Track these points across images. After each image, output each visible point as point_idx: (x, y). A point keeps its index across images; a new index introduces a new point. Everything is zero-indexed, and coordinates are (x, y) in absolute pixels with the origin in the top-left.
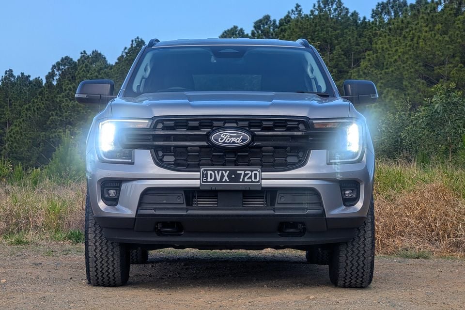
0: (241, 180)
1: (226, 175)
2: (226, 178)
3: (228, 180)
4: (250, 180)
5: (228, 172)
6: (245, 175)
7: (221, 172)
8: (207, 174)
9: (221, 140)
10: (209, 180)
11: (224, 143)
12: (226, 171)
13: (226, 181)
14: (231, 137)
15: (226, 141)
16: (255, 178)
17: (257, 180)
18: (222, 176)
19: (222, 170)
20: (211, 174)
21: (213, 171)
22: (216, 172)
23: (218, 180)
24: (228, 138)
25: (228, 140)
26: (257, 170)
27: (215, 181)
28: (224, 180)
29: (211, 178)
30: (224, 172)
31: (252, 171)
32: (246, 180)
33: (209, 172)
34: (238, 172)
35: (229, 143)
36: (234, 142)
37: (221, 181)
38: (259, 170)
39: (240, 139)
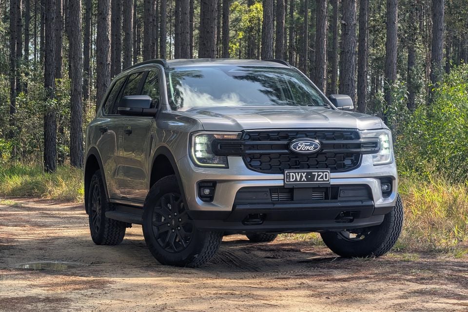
0: (315, 180)
1: (304, 176)
2: (304, 178)
3: (306, 180)
4: (322, 180)
5: (305, 173)
6: (319, 175)
7: (300, 174)
8: (290, 175)
9: (298, 148)
10: (291, 180)
11: (301, 150)
12: (304, 173)
13: (304, 181)
14: (306, 145)
15: (303, 149)
16: (326, 178)
17: (327, 180)
18: (301, 177)
19: (301, 172)
20: (293, 175)
21: (295, 173)
22: (297, 174)
23: (298, 180)
24: (303, 146)
25: (304, 148)
26: (327, 172)
27: (296, 180)
28: (302, 180)
29: (293, 179)
30: (302, 174)
31: (323, 172)
32: (319, 179)
33: (291, 174)
34: (313, 173)
35: (305, 150)
36: (308, 150)
37: (300, 181)
38: (329, 171)
39: (312, 147)
